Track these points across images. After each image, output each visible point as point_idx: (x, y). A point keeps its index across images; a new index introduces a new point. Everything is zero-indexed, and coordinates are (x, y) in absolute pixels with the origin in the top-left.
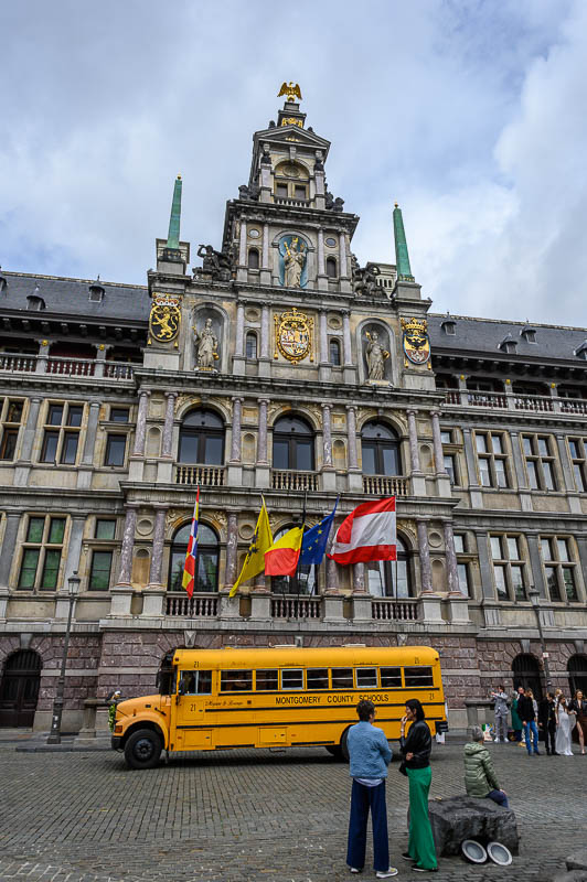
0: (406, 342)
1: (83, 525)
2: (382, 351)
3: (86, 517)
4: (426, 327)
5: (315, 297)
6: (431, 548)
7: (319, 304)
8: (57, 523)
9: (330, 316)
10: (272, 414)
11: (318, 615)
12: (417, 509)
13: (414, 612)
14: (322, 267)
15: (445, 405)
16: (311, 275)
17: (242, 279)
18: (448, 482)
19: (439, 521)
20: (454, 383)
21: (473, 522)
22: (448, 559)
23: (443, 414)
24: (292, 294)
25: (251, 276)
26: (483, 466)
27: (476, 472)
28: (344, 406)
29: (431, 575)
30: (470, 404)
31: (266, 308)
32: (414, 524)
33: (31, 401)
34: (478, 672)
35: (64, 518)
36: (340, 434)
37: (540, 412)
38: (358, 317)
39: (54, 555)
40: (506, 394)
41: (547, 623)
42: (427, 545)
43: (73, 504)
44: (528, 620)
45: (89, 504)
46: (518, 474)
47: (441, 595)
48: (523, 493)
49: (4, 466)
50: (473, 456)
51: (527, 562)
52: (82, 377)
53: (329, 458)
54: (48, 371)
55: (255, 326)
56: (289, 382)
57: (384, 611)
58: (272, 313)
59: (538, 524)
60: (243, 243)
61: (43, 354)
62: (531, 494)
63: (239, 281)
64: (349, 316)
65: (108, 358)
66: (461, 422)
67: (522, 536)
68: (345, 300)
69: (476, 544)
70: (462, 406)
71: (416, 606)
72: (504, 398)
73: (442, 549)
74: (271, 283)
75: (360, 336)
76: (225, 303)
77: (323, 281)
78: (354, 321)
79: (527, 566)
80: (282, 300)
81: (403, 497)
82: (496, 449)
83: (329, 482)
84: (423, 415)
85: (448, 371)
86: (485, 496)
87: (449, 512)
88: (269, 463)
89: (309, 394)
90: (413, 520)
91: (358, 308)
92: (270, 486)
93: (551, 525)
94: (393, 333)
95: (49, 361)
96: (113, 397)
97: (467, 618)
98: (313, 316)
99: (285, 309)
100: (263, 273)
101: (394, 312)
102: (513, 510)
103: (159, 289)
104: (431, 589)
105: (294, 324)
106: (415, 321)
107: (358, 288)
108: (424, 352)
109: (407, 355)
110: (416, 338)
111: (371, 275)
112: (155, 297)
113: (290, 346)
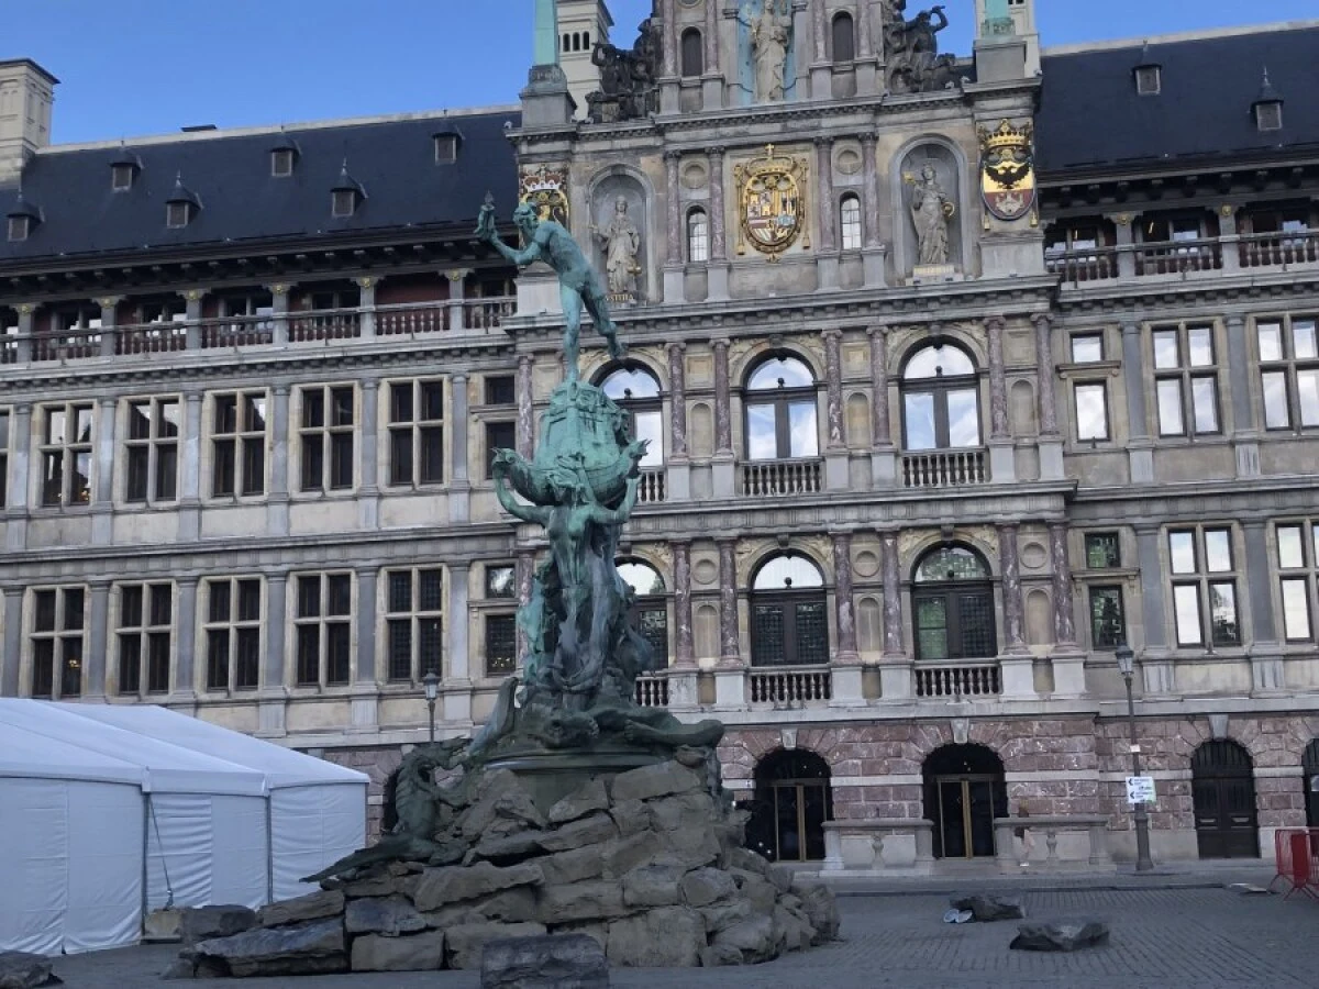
0: (986, 178)
1: (467, 580)
2: (942, 202)
3: (469, 565)
4: (1028, 137)
5: (807, 114)
6: (1024, 572)
7: (814, 128)
8: (431, 578)
9: (840, 146)
10: (738, 362)
11: (828, 696)
12: (997, 506)
13: (991, 681)
14: (821, 46)
15: (1082, 285)
16: (802, 64)
17: (669, 106)
18: (1058, 449)
19: (1040, 522)
20: (1110, 231)
21: (1131, 509)
22: (1056, 588)
23: (1078, 305)
24: (761, 119)
25: (687, 93)
26: (1168, 392)
27: (1144, 408)
28: (863, 329)
29: (1021, 619)
30: (1140, 272)
31: (715, 158)
32: (993, 532)
33: (362, 386)
34: (1096, 775)
35: (439, 571)
36: (859, 381)
37: (1294, 267)
38: (894, 140)
39: (432, 629)
40: (1222, 238)
41: (1270, 684)
42: (1016, 566)
43: (447, 547)
44: (1234, 679)
45: (471, 545)
46: (1236, 404)
47: (1040, 650)
48: (1242, 442)
49: (341, 499)
50: (1140, 379)
51: (1241, 575)
52: (432, 335)
53: (836, 430)
54: (379, 332)
55: (700, 195)
56: (757, 301)
57: (938, 683)
58: (730, 163)
59: (1270, 501)
60: (668, 26)
61: (367, 304)
62: (1260, 443)
63: (664, 113)
64: (876, 139)
65: (468, 293)
66: (1121, 314)
67: (1235, 526)
68: (866, 108)
69: (1138, 551)
70: (1121, 280)
71: (996, 671)
72: (1217, 247)
73: (1047, 570)
74: (726, 100)
75: (897, 179)
76: (644, 160)
77: (822, 78)
78: (886, 149)
79: (1240, 582)
80: (745, 134)
81: (971, 486)
82: (1200, 356)
83: (837, 475)
84: (1019, 322)
85: (1092, 211)
86: (1162, 455)
87: (1059, 503)
88: (736, 452)
89: (798, 316)
90: (991, 524)
91: (894, 118)
92: (738, 490)
93: (1297, 500)
94: (965, 160)
95: (377, 314)
96: (485, 362)
97: (1082, 687)
98: (809, 155)
99: (752, 151)
100: (707, 85)
101: (968, 111)
102: (1218, 478)
103: (528, 159)
104: (1018, 643)
105: (771, 180)
106: (1005, 128)
107: (897, 71)
108: (1024, 192)
109: (987, 204)
110: (1007, 164)
111: (923, 37)
112: (523, 176)
113: (762, 226)
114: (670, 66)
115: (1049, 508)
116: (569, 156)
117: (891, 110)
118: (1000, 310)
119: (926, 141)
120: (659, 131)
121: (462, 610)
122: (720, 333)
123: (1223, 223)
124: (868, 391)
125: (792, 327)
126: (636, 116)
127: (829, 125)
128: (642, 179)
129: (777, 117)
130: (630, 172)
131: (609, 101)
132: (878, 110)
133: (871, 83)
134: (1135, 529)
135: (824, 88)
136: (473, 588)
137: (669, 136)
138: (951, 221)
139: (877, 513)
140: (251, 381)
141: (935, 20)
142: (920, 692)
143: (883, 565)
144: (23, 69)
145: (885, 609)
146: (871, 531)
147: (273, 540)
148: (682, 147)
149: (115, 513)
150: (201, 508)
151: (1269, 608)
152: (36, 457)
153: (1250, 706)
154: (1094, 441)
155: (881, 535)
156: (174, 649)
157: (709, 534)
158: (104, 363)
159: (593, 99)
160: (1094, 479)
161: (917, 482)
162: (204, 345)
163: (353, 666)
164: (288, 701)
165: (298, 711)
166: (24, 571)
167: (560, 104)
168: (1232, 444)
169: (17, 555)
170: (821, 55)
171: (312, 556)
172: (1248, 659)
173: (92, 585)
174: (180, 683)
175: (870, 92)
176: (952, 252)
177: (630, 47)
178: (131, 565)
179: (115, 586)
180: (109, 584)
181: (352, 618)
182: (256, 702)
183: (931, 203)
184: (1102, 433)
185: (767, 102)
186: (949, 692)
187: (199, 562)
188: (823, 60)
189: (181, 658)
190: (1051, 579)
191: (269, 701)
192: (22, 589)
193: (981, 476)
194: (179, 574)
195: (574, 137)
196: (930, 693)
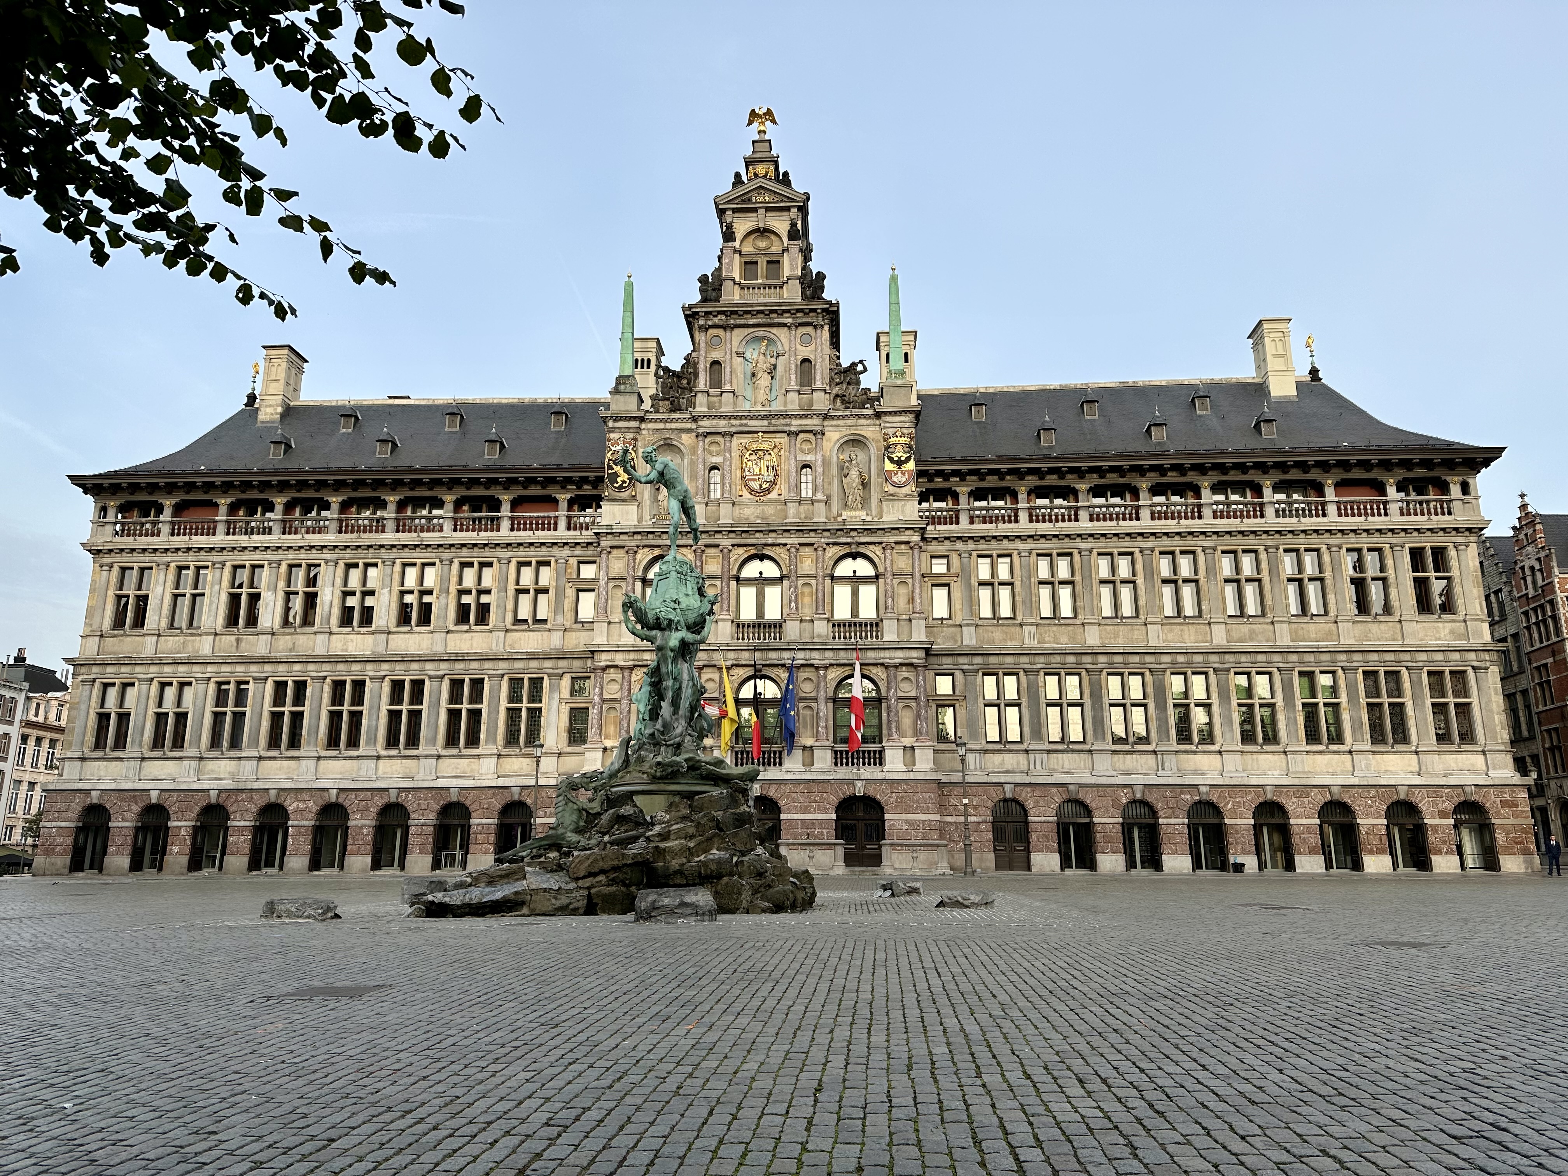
0: (887, 461)
1: (559, 685)
2: (860, 473)
3: (561, 676)
4: (912, 439)
5: (785, 417)
6: (900, 694)
7: (787, 425)
8: (536, 683)
9: (802, 436)
10: (736, 560)
11: (780, 764)
12: (886, 654)
13: (879, 759)
14: (793, 377)
15: (939, 527)
16: (781, 387)
17: (701, 405)
18: (923, 623)
19: (911, 665)
20: (956, 497)
21: (962, 660)
22: (918, 704)
23: (935, 539)
24: (756, 417)
25: (711, 399)
26: (985, 594)
27: (972, 603)
28: (812, 545)
29: (898, 722)
30: (972, 522)
31: (728, 438)
32: (883, 669)
33: (499, 561)
34: (937, 817)
35: (542, 679)
36: (808, 576)
37: (1060, 524)
38: (834, 435)
39: (535, 715)
40: (1019, 506)
41: (1039, 767)
42: (896, 691)
43: (548, 664)
44: (1018, 764)
45: (563, 663)
46: (1024, 602)
47: (908, 741)
48: (1027, 624)
49: (482, 631)
50: (970, 585)
51: (1024, 702)
52: (546, 533)
53: (793, 604)
54: (512, 529)
55: (717, 460)
56: (750, 525)
57: (847, 759)
58: (736, 441)
59: (1042, 659)
60: (702, 359)
61: (505, 511)
62: (1037, 625)
63: (698, 409)
64: (824, 434)
65: (570, 509)
66: (959, 546)
67: (1022, 673)
68: (818, 416)
69: (966, 685)
70: (960, 526)
71: (881, 752)
72: (1016, 511)
73: (913, 694)
74: (735, 404)
75: (835, 458)
76: (684, 437)
77: (793, 396)
78: (829, 440)
79: (1023, 706)
80: (745, 425)
81: (871, 642)
82: (1004, 573)
83: (792, 631)
84: (903, 546)
85: (946, 485)
86: (981, 630)
87: (922, 654)
88: (733, 615)
89: (773, 535)
90: (882, 664)
91: (834, 423)
92: (732, 638)
93: (1058, 659)
94: (875, 450)
95: (512, 519)
96: (578, 551)
97: (932, 765)
98: (783, 440)
99: (750, 436)
100: (724, 395)
101: (878, 422)
102: (1012, 644)
103: (612, 430)
104: (895, 736)
105: (760, 453)
106: (899, 434)
107: (837, 396)
108: (908, 471)
109: (887, 477)
110: (899, 455)
111: (853, 377)
112: (609, 440)
113: (755, 480)
114: (702, 382)
115: (916, 657)
116: (638, 430)
117: (833, 418)
118: (892, 539)
119: (852, 437)
120: (695, 419)
121: (555, 703)
122: (726, 542)
123: (1020, 497)
124: (813, 582)
125: (770, 541)
126: (680, 410)
127: (796, 424)
128: (682, 447)
129: (765, 417)
130: (674, 443)
131: (664, 399)
132: (825, 417)
133: (821, 401)
134: (964, 671)
135: (794, 402)
136: (563, 690)
137: (700, 423)
138: (865, 485)
139: (815, 654)
140: (428, 555)
141: (860, 368)
142: (836, 764)
143: (818, 687)
144: (286, 351)
145: (818, 713)
146: (812, 665)
147: (435, 655)
148: (708, 430)
149: (331, 633)
150: (389, 633)
151: (1039, 723)
152: (281, 596)
153: (1027, 779)
154: (942, 619)
155: (817, 668)
156: (365, 722)
157: (713, 663)
158: (330, 537)
159: (654, 398)
160: (941, 643)
161: (839, 638)
162: (398, 531)
163: (482, 736)
164: (439, 757)
165: (445, 764)
166: (268, 668)
167: (635, 398)
168: (1021, 625)
169: (263, 657)
170: (793, 383)
171: (460, 666)
172: (1026, 751)
173: (313, 678)
174: (368, 743)
175: (822, 406)
176: (865, 503)
177: (678, 369)
178: (340, 667)
179: (328, 680)
180: (325, 678)
181: (484, 706)
182: (418, 757)
183: (854, 474)
184: (946, 616)
185: (759, 408)
186: (853, 764)
187: (385, 666)
188: (794, 385)
189: (369, 727)
190: (916, 699)
191: (427, 756)
192: (266, 678)
193: (877, 637)
194: (371, 674)
195: (642, 419)
196: (842, 764)
